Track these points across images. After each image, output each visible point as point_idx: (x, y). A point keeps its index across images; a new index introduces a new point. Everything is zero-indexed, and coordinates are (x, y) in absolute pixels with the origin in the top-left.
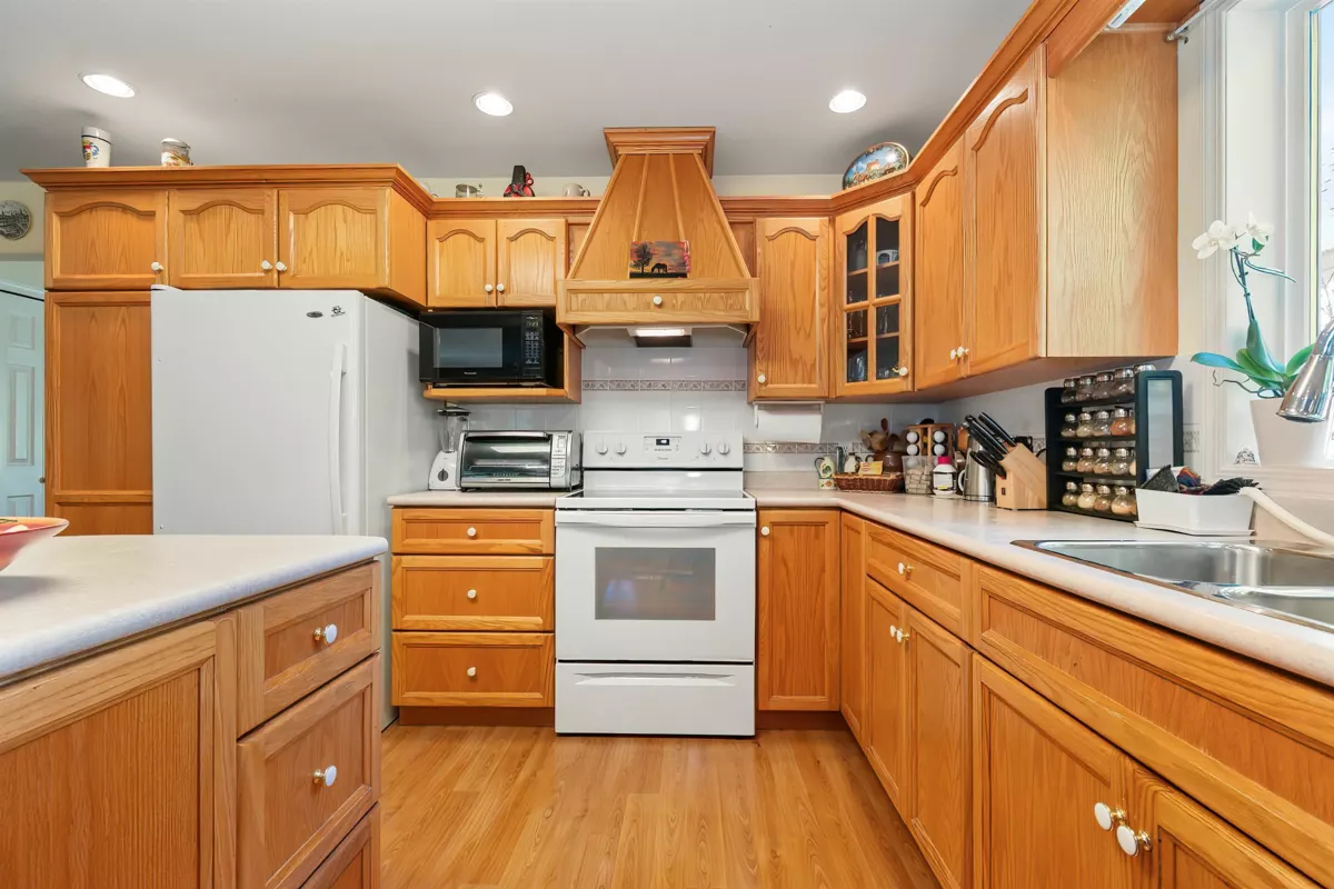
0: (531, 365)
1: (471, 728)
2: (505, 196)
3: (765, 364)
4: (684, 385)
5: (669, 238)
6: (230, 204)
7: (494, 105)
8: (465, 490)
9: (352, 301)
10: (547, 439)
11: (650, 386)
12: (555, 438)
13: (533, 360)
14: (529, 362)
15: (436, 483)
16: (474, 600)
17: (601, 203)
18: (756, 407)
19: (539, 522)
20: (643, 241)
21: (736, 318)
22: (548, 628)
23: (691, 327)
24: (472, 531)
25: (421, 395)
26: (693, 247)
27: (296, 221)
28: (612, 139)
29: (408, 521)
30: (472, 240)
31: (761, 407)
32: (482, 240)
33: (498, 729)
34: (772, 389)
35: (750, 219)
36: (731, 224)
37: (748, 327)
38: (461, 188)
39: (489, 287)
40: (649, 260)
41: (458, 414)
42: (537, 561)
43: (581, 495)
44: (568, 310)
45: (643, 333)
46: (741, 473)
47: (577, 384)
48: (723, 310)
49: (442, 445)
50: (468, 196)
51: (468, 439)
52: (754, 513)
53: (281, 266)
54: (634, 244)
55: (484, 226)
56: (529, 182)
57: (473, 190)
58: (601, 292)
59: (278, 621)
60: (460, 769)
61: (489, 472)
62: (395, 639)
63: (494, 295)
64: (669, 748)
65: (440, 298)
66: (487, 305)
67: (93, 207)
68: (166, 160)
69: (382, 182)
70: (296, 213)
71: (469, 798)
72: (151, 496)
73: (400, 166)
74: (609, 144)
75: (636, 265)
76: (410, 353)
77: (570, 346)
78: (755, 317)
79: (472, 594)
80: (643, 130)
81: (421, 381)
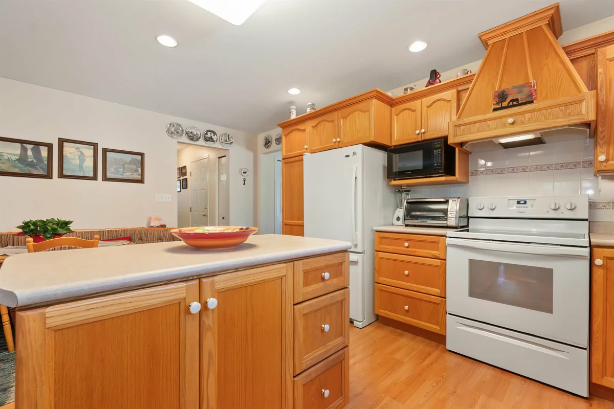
0: (436, 166)
1: (406, 333)
2: (426, 87)
3: (605, 149)
4: (538, 168)
5: (521, 82)
6: (325, 121)
7: (418, 47)
8: (407, 225)
9: (359, 148)
10: (446, 202)
11: (513, 170)
12: (450, 201)
13: (437, 164)
14: (436, 165)
15: (396, 222)
16: (407, 276)
17: (476, 75)
18: (600, 178)
19: (438, 243)
20: (502, 88)
21: (575, 120)
22: (443, 296)
23: (539, 132)
24: (406, 244)
25: (388, 184)
26: (539, 84)
27: (343, 122)
28: (483, 38)
29: (381, 238)
30: (410, 111)
31: (604, 178)
32: (414, 111)
33: (419, 337)
34: (611, 164)
35: (593, 51)
36: (572, 61)
37: (588, 125)
38: (406, 89)
39: (418, 132)
40: (506, 98)
41: (405, 191)
42: (438, 262)
43: (468, 231)
44: (455, 135)
45: (503, 141)
46: (587, 222)
47: (466, 173)
48: (563, 118)
49: (399, 205)
50: (409, 92)
51: (408, 203)
52: (588, 249)
53: (338, 140)
54: (496, 92)
55: (416, 104)
56: (438, 76)
57: (412, 89)
58: (474, 123)
59: (307, 268)
60: (398, 349)
61: (417, 217)
62: (376, 286)
63: (420, 135)
64: (516, 381)
65: (396, 141)
66: (417, 140)
67: (291, 132)
68: (309, 110)
69: (371, 98)
70: (343, 118)
71: (399, 363)
72: (303, 223)
73: (378, 89)
74: (482, 41)
75: (497, 104)
76: (384, 167)
77: (459, 153)
78: (592, 117)
79: (406, 272)
80: (504, 25)
81: (388, 178)
